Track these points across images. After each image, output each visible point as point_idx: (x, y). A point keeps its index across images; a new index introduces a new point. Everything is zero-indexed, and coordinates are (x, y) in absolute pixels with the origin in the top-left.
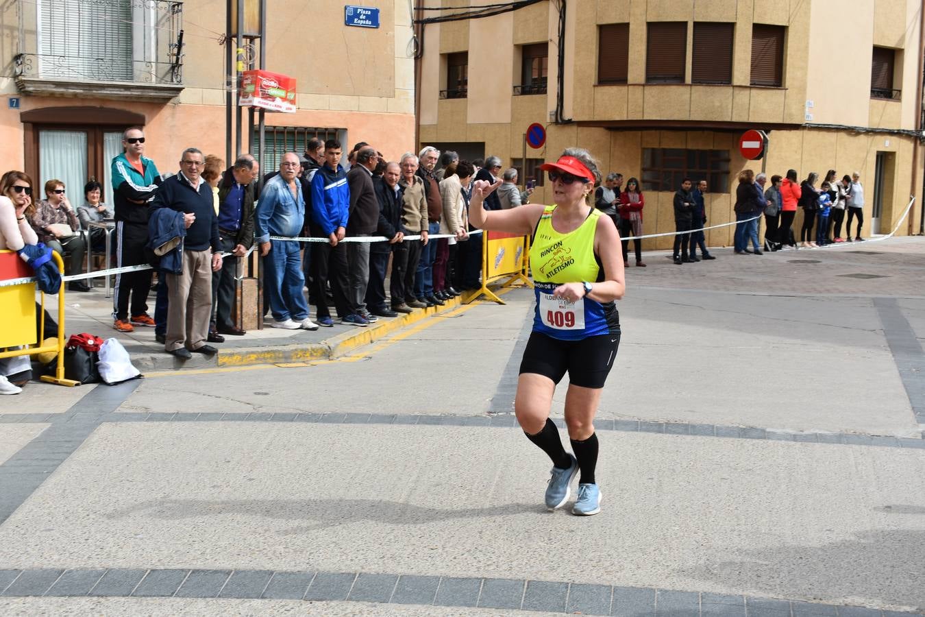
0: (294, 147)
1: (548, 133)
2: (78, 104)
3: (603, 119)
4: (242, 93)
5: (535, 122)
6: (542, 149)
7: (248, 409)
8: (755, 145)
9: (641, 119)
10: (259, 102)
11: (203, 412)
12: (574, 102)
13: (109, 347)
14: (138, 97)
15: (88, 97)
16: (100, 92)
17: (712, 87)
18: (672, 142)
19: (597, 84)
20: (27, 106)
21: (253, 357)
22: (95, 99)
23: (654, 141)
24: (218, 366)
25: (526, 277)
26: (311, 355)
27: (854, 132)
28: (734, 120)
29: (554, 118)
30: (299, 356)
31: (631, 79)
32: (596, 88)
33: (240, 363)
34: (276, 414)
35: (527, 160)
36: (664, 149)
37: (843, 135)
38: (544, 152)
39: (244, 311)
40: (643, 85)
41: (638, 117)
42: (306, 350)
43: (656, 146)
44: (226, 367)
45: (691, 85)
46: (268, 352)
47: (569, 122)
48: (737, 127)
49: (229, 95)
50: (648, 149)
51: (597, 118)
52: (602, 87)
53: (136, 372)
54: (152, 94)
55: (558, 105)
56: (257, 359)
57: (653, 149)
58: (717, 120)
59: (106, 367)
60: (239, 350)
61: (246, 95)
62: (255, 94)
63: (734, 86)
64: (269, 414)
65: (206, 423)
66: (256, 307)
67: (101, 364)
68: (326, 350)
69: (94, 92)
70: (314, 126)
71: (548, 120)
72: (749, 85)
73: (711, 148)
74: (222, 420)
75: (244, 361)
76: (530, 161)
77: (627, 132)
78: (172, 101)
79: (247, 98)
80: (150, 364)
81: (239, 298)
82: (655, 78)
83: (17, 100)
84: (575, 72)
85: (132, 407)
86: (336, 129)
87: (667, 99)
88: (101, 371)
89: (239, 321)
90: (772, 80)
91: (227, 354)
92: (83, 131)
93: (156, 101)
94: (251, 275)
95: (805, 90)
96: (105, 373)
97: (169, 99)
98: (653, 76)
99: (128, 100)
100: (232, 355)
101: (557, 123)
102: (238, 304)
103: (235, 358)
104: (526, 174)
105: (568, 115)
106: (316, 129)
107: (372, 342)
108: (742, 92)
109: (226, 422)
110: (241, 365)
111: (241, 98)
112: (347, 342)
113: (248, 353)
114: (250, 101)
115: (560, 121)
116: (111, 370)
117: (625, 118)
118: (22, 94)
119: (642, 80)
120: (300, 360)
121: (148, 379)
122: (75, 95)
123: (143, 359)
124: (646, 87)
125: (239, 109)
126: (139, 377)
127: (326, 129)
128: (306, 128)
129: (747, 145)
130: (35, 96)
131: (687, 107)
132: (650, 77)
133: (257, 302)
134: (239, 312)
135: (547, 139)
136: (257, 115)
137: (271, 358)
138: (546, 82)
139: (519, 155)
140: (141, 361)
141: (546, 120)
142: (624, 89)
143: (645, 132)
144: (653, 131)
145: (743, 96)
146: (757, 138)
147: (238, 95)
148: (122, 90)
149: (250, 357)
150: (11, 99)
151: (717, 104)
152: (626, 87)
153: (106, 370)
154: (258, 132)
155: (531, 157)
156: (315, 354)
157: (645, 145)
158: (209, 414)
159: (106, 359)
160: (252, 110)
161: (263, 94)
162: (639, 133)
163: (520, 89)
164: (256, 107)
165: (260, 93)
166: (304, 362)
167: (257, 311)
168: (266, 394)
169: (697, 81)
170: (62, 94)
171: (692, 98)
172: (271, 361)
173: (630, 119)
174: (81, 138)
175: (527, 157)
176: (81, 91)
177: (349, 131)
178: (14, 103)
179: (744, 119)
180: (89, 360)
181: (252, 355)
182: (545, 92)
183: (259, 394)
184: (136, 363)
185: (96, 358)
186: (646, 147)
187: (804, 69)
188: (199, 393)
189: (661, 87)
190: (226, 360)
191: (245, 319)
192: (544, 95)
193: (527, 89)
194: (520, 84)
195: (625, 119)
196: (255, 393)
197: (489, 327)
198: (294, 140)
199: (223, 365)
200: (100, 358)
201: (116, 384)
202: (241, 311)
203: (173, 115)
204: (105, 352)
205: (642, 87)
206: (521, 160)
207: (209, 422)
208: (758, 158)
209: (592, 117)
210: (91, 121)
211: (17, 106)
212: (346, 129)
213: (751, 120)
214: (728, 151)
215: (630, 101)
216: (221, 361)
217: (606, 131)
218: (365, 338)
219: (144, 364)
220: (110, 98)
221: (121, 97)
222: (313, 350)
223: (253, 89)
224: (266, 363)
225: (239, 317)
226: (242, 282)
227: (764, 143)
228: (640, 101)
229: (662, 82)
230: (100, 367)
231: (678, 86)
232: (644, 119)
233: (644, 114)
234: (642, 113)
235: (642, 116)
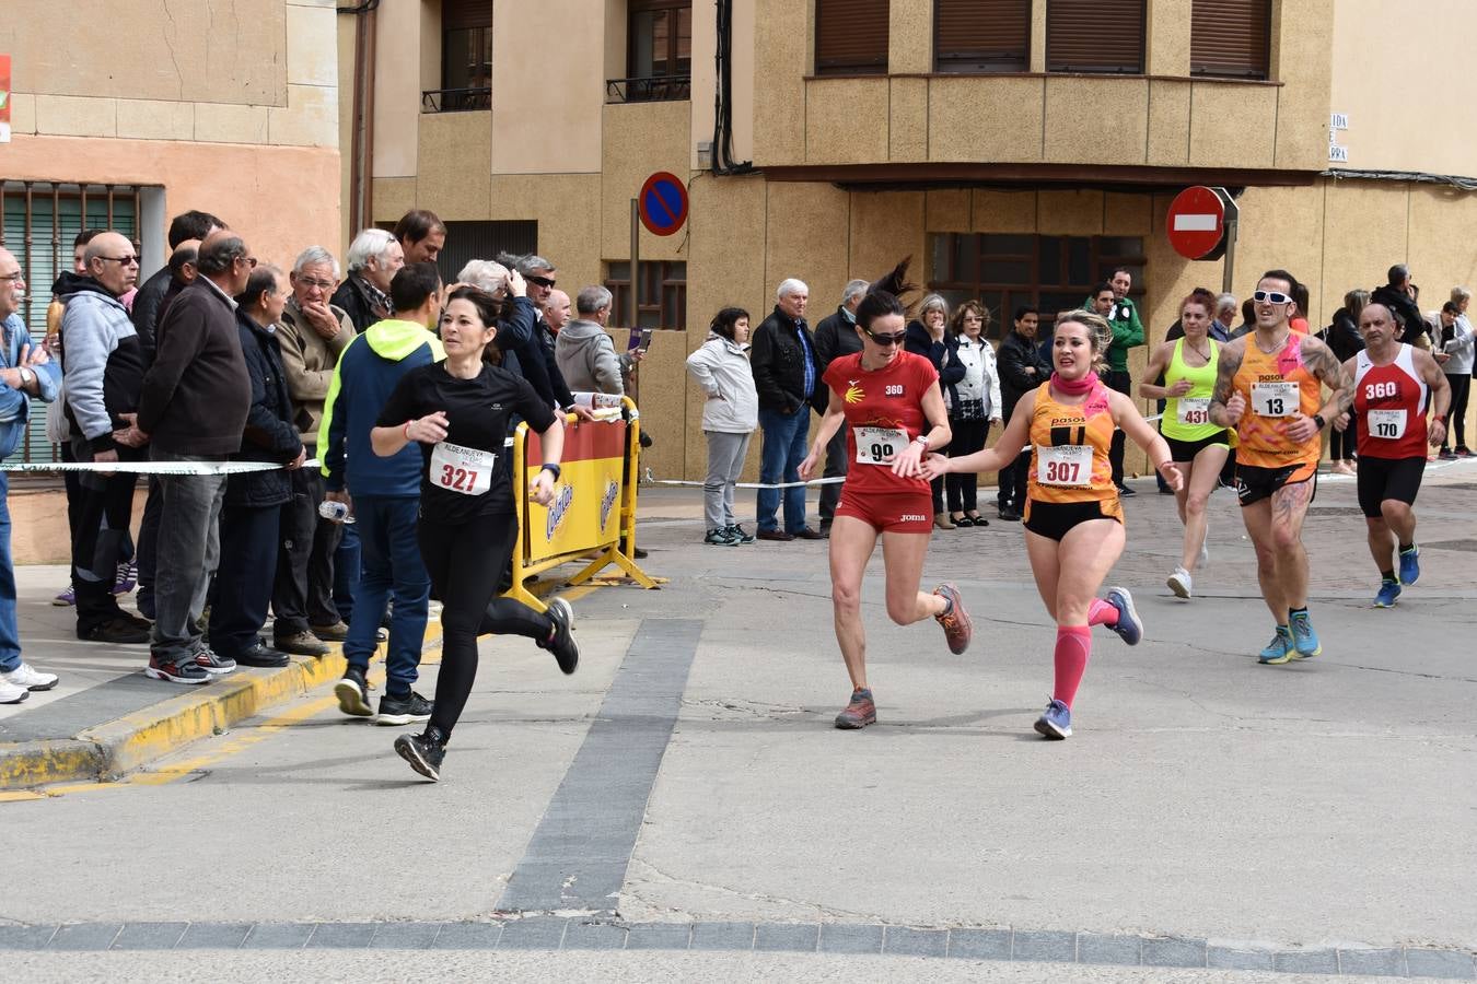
0: (26, 233)
1: (694, 198)
3: (828, 162)
5: (664, 169)
6: (680, 235)
8: (1206, 222)
9: (923, 160)
12: (756, 120)
17: (1096, 82)
18: (1001, 219)
19: (812, 74)
23: (956, 215)
25: (630, 560)
26: (51, 769)
27: (1450, 189)
28: (1153, 162)
29: (708, 159)
30: (16, 773)
31: (895, 63)
32: (809, 84)
35: (642, 264)
36: (982, 235)
37: (1422, 198)
38: (686, 243)
40: (927, 77)
41: (915, 156)
42: (41, 755)
43: (962, 229)
45: (1044, 77)
47: (746, 170)
48: (1162, 180)
50: (941, 235)
51: (814, 160)
52: (823, 84)
55: (717, 127)
57: (955, 235)
58: (1111, 162)
63: (1150, 79)
68: (92, 756)
70: (79, 179)
71: (695, 165)
72: (1188, 75)
73: (1099, 232)
76: (651, 266)
77: (889, 194)
82: (956, 60)
84: (759, 44)
86: (136, 187)
87: (986, 112)
90: (1244, 64)
95: (1326, 86)
98: (950, 55)
101: (715, 171)
104: (639, 301)
105: (741, 153)
106: (82, 185)
107: (216, 732)
108: (1172, 93)
112: (147, 734)
115: (723, 166)
117: (882, 158)
119: (925, 63)
120: (22, 783)
124: (934, 83)
127: (110, 186)
128: (55, 184)
129: (1184, 222)
131: (1038, 130)
132: (941, 56)
135: (692, 211)
138: (689, 72)
139: (623, 254)
141: (688, 165)
142: (880, 86)
143: (933, 194)
144: (954, 192)
145: (1171, 103)
146: (1208, 206)
151: (1110, 122)
152: (885, 83)
155: (654, 257)
156: (60, 767)
157: (932, 228)
162: (920, 196)
163: (622, 87)
166: (30, 788)
169: (1060, 65)
171: (1048, 111)
173: (894, 160)
175: (643, 256)
177: (168, 192)
179: (1177, 159)
182: (685, 94)
186: (936, 230)
187: (1324, 34)
189: (969, 82)
192: (681, 104)
193: (642, 87)
194: (623, 76)
195: (883, 160)
197: (526, 688)
198: (26, 215)
205: (924, 82)
206: (626, 264)
208: (1214, 256)
209: (802, 155)
212: (161, 187)
213: (1195, 162)
214: (1141, 238)
215: (894, 115)
217: (840, 192)
218: (197, 721)
222: (56, 755)
227: (1228, 218)
228: (921, 116)
229: (973, 68)
231: (1013, 79)
232: (930, 161)
233: (931, 149)
234: (925, 147)
235: (925, 153)
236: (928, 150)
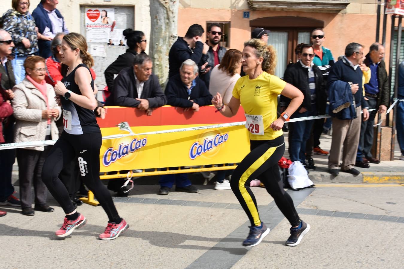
2: (284, 15)
4: (388, 6)
7: (382, 213)
10: (399, 11)
11: (353, 212)
13: (295, 167)
14: (320, 10)
15: (290, 10)
16: (297, 7)
20: (254, 17)
21: (386, 178)
22: (295, 12)
24: (363, 183)
33: (378, 182)
34: (400, 218)
39: (382, 148)
44: (368, 184)
46: (397, 176)
49: (379, 7)
53: (311, 183)
54: (329, 8)
56: (389, 180)
59: (293, 179)
60: (377, 173)
61: (390, 7)
62: (396, 6)
64: (396, 217)
65: (354, 219)
66: (390, 146)
67: (290, 177)
69: (294, 7)
74: (365, 218)
75: (381, 180)
78: (341, 12)
79: (391, 9)
80: (320, 178)
81: (379, 139)
83: (248, 13)
85: (308, 205)
88: (289, 181)
89: (378, 155)
91: (369, 176)
92: (286, 32)
93: (331, 12)
94: (387, 124)
96: (292, 182)
97: (340, 11)
99: (314, 12)
100: (372, 176)
102: (378, 143)
103: (375, 178)
109: (367, 220)
110: (378, 183)
111: (387, 9)
113: (383, 176)
114: (393, 11)
116: (295, 181)
118: (252, 9)
121: (319, 188)
122: (282, 9)
123: (315, 175)
125: (385, 16)
126: (312, 186)
130: (258, 10)
133: (390, 142)
134: (378, 149)
136: (397, 20)
137: (398, 179)
140: (315, 177)
147: (385, 7)
148: (311, 5)
149: (384, 178)
150: (245, 13)
153: (293, 181)
154: (397, 31)
158: (356, 214)
159: (293, 174)
160: (394, 17)
161: (402, 6)
164: (396, 14)
165: (400, 5)
167: (390, 148)
168: (394, 204)
170: (274, 9)
172: (398, 182)
174: (284, 36)
176: (286, 7)
178: (246, 15)
180: (283, 174)
181: (386, 177)
183: (389, 203)
184: (311, 178)
185: (287, 173)
188: (350, 200)
190: (368, 179)
191: (382, 153)
196: (388, 203)
199: (366, 183)
200: (289, 173)
201: (299, 190)
202: (380, 148)
203: (342, 21)
204: (292, 170)
207: (356, 219)
210: (291, 25)
211: (248, 17)
216: (365, 179)
219: (316, 178)
220: (303, 11)
221: (309, 10)
223: (395, 3)
224: (395, 183)
225: (378, 152)
226: (381, 129)
230: (289, 178)
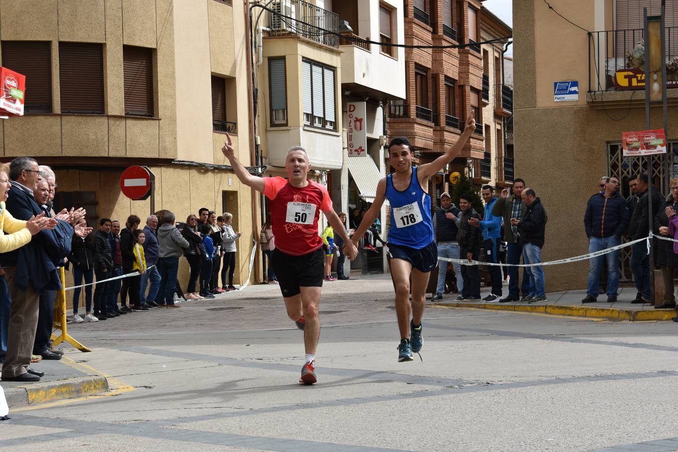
8: (141, 182)
9: (2, 156)
17: (85, 118)
28: (111, 155)
45: (61, 115)
48: (114, 163)
58: (93, 155)
63: (109, 117)
72: (124, 115)
87: (33, 132)
90: (144, 110)
95: (175, 120)
108: (118, 123)
129: (128, 183)
131: (59, 140)
145: (119, 128)
146: (143, 174)
151: (92, 137)
169: (67, 110)
171: (63, 131)
179: (121, 154)
187: (173, 97)
208: (144, 198)
213: (129, 155)
214: (95, 192)
227: (151, 179)
231: (46, 117)
232: (6, 156)
233: (6, 150)
234: (3, 149)
235: (3, 152)
236: (4, 151)
